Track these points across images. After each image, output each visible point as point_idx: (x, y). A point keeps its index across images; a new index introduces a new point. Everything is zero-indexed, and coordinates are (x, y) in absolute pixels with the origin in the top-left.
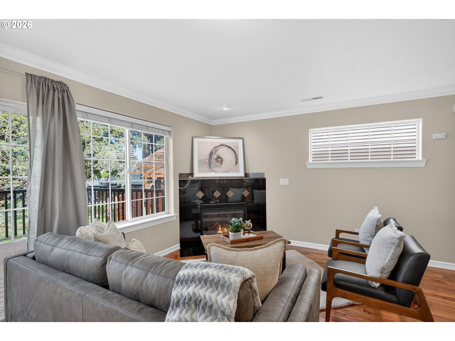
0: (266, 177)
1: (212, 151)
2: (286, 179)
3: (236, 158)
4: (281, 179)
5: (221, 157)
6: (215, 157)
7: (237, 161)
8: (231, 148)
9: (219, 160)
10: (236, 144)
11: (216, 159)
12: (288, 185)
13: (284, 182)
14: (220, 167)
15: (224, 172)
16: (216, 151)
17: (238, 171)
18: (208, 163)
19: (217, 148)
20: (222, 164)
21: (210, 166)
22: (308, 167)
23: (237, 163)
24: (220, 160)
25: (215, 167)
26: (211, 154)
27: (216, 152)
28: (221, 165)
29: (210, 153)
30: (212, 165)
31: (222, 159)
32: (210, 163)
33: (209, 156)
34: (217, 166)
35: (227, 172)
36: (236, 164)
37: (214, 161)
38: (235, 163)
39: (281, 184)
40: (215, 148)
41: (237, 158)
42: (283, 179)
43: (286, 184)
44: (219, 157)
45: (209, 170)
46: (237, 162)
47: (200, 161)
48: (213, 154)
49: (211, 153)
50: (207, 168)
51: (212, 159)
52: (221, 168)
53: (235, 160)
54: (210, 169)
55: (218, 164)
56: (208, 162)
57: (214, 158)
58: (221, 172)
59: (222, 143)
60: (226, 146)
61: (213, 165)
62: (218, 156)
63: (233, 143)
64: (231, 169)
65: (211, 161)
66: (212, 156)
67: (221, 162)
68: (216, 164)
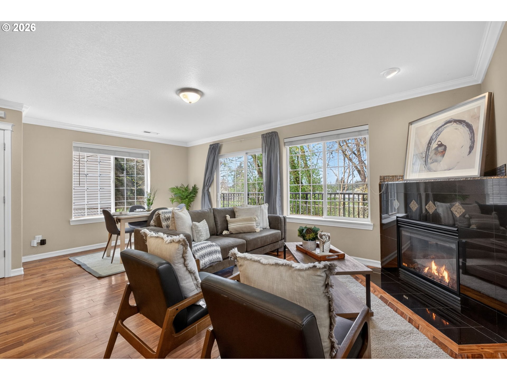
1: (432, 137)
3: (471, 140)
5: (443, 145)
6: (434, 145)
7: (474, 145)
8: (464, 121)
9: (440, 149)
11: (436, 149)
15: (445, 170)
16: (438, 135)
17: (472, 167)
18: (425, 158)
19: (441, 128)
20: (443, 156)
21: (425, 162)
23: (473, 149)
26: (430, 142)
27: (437, 137)
28: (442, 158)
30: (429, 160)
33: (427, 146)
34: (436, 161)
35: (450, 170)
36: (470, 152)
37: (432, 153)
38: (469, 150)
40: (437, 131)
41: (473, 139)
44: (441, 145)
45: (424, 169)
46: (471, 148)
47: (415, 156)
48: (433, 142)
49: (430, 140)
50: (422, 166)
51: (430, 151)
52: (441, 162)
53: (468, 143)
54: (426, 167)
56: (424, 155)
57: (433, 148)
58: (441, 171)
59: (448, 119)
60: (456, 121)
62: (439, 143)
63: (469, 111)
64: (458, 163)
65: (428, 154)
66: (431, 145)
67: (443, 153)
68: (434, 157)
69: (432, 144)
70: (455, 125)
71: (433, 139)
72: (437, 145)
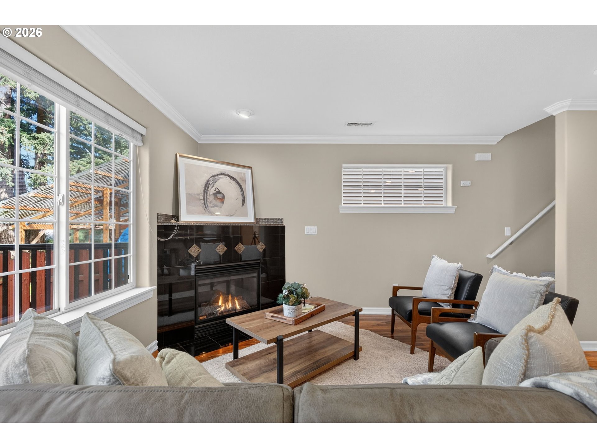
0: (285, 224)
1: (208, 181)
2: (312, 227)
3: (242, 195)
4: (306, 227)
5: (221, 193)
6: (212, 191)
7: (244, 200)
8: (236, 179)
10: (242, 175)
11: (215, 194)
12: (316, 234)
13: (310, 230)
14: (221, 207)
15: (227, 216)
16: (215, 182)
17: (246, 215)
18: (203, 201)
19: (216, 177)
20: (223, 202)
21: (205, 204)
22: (341, 212)
23: (244, 203)
24: (220, 196)
25: (214, 207)
26: (207, 186)
28: (222, 204)
29: (204, 185)
30: (208, 203)
31: (223, 195)
32: (205, 200)
33: (203, 189)
34: (216, 206)
35: (231, 216)
36: (243, 205)
37: (211, 198)
38: (242, 203)
39: (307, 234)
40: (213, 178)
41: (243, 196)
42: (309, 227)
43: (313, 234)
44: (219, 192)
45: (204, 211)
46: (244, 202)
47: (189, 196)
48: (210, 187)
49: (206, 184)
50: (201, 209)
51: (208, 195)
53: (241, 198)
54: (206, 209)
55: (218, 203)
56: (202, 198)
57: (212, 193)
58: (223, 216)
59: (223, 172)
60: (229, 176)
61: (210, 203)
62: (217, 190)
63: (238, 173)
64: (236, 211)
65: (207, 197)
66: (208, 188)
67: (222, 200)
68: (214, 202)
69: (210, 188)
70: (229, 178)
71: (209, 184)
72: (215, 192)
